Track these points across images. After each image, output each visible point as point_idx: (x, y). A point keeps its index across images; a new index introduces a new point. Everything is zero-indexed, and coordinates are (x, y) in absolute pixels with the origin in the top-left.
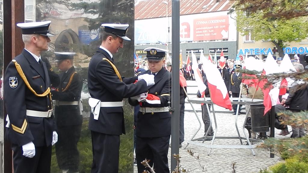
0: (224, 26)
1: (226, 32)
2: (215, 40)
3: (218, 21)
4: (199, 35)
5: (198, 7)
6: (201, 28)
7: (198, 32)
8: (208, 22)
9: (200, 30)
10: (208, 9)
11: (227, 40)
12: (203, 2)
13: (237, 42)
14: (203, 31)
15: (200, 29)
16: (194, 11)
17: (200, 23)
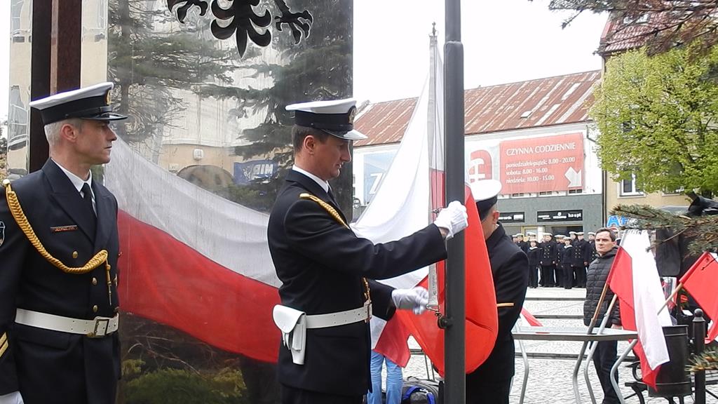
0: (572, 159)
1: (577, 172)
2: (550, 192)
3: (557, 147)
4: (514, 181)
5: (510, 116)
6: (519, 165)
7: (512, 173)
8: (534, 150)
9: (514, 169)
10: (533, 119)
11: (580, 191)
12: (522, 104)
13: (604, 195)
14: (524, 171)
15: (514, 165)
16: (501, 125)
17: (515, 152)
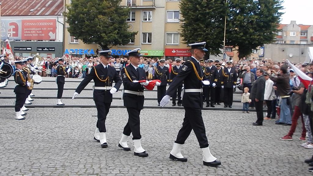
0: (52, 29)
1: (54, 34)
2: (42, 41)
3: (45, 24)
4: (28, 35)
5: (25, 10)
6: (30, 29)
7: (26, 32)
8: (36, 24)
9: (28, 31)
10: (35, 12)
11: (54, 41)
12: (29, 6)
13: (63, 43)
14: (32, 32)
15: (28, 29)
16: (22, 13)
17: (28, 24)
